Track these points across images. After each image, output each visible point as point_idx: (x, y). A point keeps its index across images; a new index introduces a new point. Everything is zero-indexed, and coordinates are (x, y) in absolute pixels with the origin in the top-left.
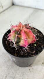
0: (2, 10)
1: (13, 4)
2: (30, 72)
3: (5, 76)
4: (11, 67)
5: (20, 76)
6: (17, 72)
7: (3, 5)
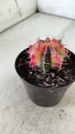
0: (19, 19)
1: (37, 11)
2: (61, 119)
3: (21, 121)
4: (30, 108)
5: (45, 124)
6: (39, 118)
7: (21, 11)
